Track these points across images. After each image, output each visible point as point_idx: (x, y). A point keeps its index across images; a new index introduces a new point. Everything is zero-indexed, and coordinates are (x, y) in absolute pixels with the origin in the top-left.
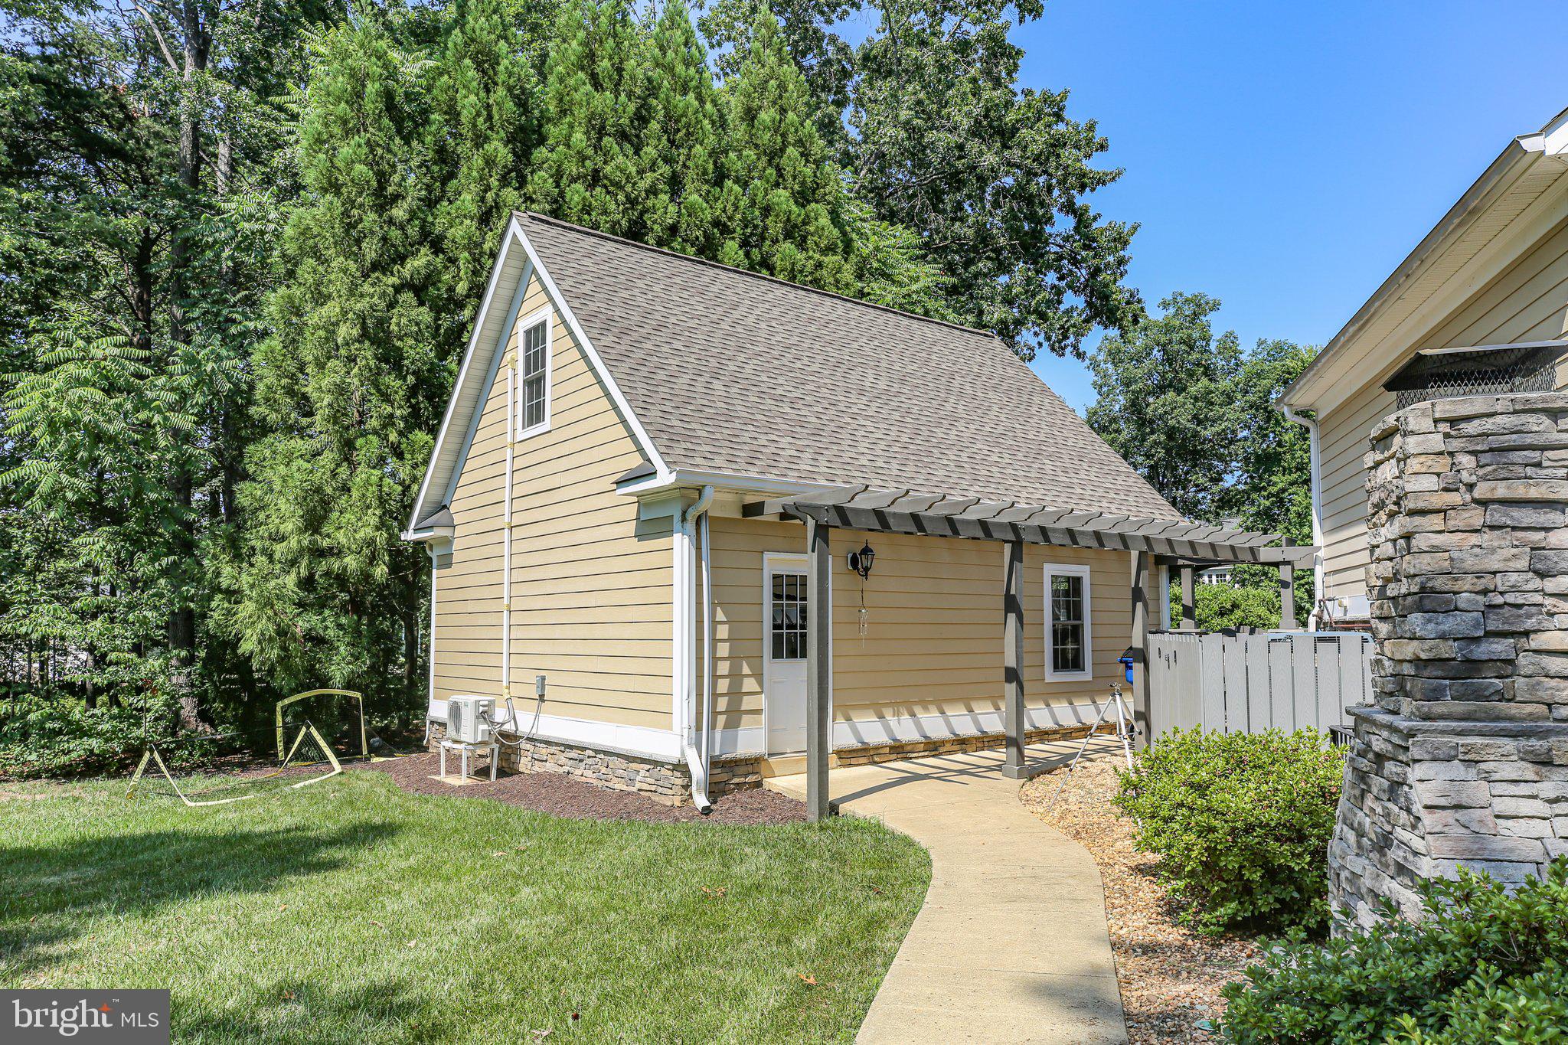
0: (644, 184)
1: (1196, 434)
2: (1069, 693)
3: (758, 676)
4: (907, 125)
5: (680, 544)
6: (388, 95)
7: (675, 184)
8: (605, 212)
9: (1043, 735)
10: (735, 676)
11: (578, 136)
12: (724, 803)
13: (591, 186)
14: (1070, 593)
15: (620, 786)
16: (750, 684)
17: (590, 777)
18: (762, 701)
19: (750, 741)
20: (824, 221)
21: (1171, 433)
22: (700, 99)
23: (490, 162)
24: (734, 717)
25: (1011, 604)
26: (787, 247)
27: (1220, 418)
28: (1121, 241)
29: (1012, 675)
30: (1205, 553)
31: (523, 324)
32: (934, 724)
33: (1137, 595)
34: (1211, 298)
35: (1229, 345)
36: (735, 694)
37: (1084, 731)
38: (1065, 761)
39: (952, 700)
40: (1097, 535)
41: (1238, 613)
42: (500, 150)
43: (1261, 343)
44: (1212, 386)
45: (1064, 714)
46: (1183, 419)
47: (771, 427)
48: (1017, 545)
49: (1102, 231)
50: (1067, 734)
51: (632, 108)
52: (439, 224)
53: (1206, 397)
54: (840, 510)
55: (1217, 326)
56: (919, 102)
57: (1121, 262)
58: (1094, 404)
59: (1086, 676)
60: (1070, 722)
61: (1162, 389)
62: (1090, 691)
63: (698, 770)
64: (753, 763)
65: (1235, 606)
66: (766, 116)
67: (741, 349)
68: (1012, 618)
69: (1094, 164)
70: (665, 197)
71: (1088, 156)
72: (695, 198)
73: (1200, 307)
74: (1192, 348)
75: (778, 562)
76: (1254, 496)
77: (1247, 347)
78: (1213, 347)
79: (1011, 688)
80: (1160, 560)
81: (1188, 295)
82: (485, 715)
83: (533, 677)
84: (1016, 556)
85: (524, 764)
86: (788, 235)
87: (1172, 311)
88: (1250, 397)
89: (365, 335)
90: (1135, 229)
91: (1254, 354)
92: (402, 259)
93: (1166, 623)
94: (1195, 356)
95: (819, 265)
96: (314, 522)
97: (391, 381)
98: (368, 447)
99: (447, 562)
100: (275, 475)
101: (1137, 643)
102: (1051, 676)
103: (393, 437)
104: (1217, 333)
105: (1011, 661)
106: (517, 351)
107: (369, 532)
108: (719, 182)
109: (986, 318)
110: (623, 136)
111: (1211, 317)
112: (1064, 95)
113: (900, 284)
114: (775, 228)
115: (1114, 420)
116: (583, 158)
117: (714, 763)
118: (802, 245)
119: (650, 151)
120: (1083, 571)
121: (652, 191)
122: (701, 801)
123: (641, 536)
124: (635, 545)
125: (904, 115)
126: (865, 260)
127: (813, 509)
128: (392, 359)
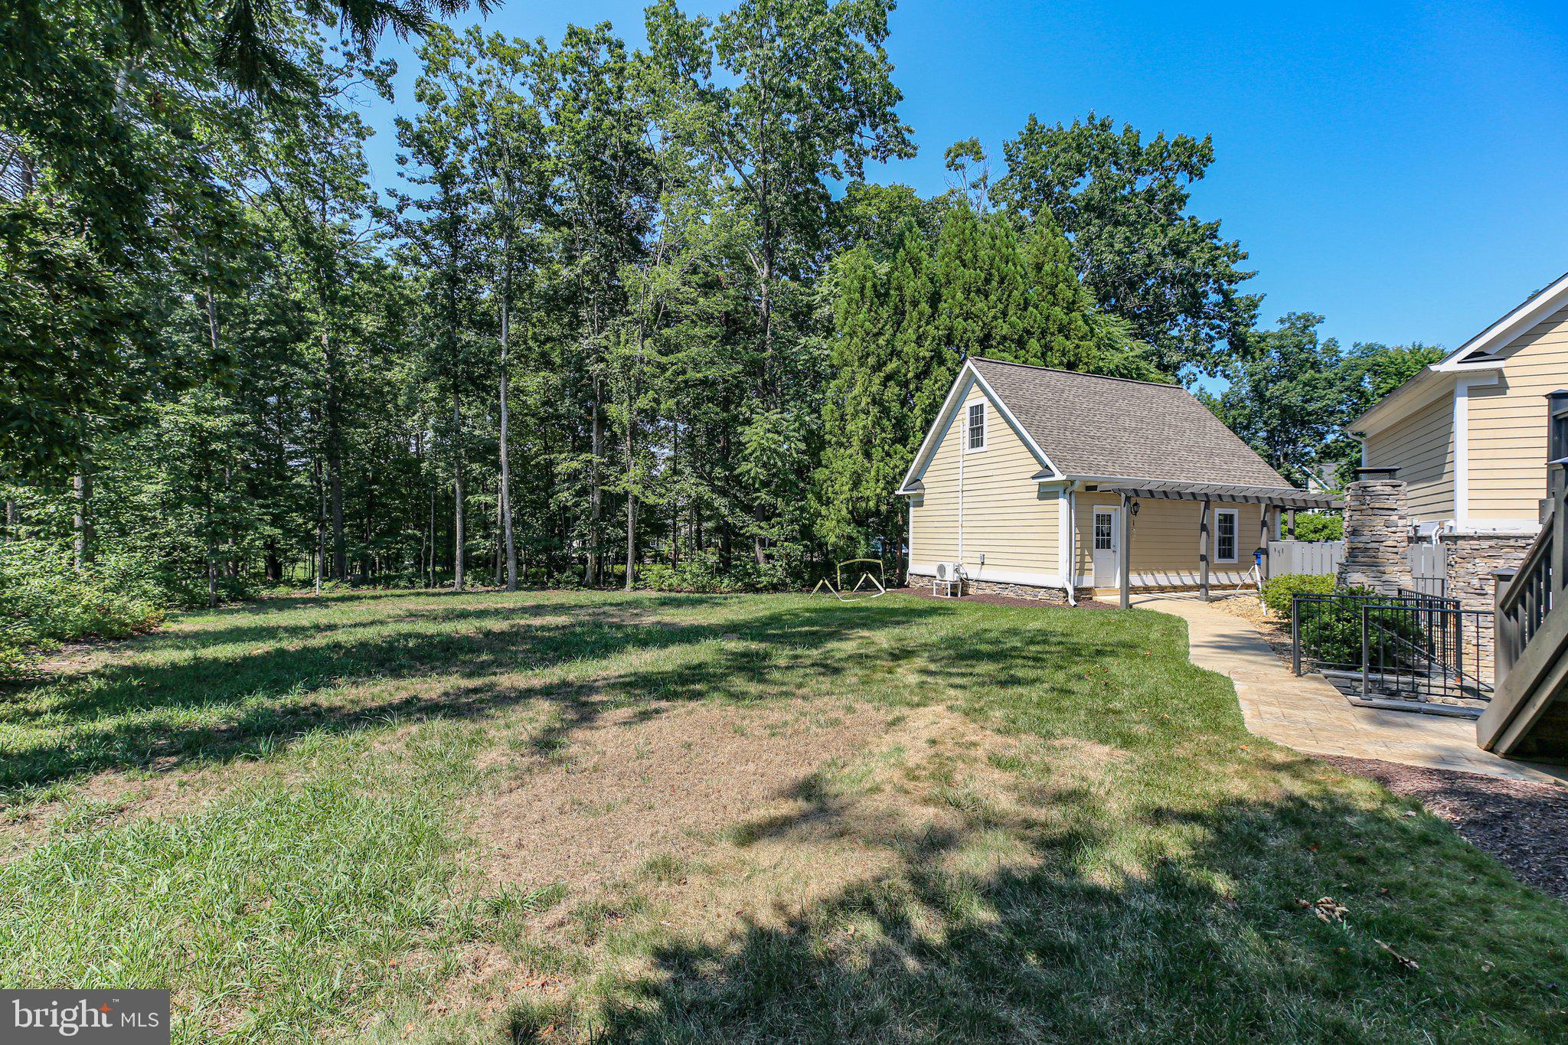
0: (991, 314)
1: (1303, 409)
2: (1226, 569)
3: (1091, 555)
4: (1120, 253)
5: (1063, 503)
6: (874, 286)
7: (1005, 314)
8: (973, 332)
9: (1214, 587)
10: (1082, 555)
11: (959, 296)
12: (1081, 604)
13: (965, 320)
14: (1228, 519)
15: (1029, 598)
16: (1088, 559)
17: (1012, 595)
18: (1093, 566)
19: (1088, 581)
20: (1080, 323)
21: (1284, 409)
22: (1015, 265)
23: (921, 314)
24: (1082, 571)
25: (1204, 528)
26: (1061, 338)
27: (1322, 398)
28: (1255, 305)
29: (1203, 558)
30: (1299, 504)
31: (969, 403)
32: (1162, 580)
33: (1264, 524)
34: (1317, 314)
35: (1332, 348)
36: (1082, 562)
37: (1234, 586)
38: (1226, 597)
39: (1171, 569)
40: (1245, 497)
41: (1327, 531)
42: (925, 307)
43: (1356, 345)
44: (1317, 376)
45: (1223, 578)
46: (1294, 399)
47: (1092, 452)
48: (1207, 503)
49: (1241, 299)
50: (1224, 587)
51: (983, 276)
52: (898, 345)
53: (1310, 384)
54: (1135, 491)
55: (1322, 334)
56: (1127, 238)
57: (1253, 317)
58: (1226, 390)
59: (1235, 561)
60: (1225, 581)
61: (1278, 378)
62: (1238, 568)
63: (1071, 592)
64: (1089, 590)
65: (1325, 527)
66: (1047, 268)
67: (1071, 414)
68: (1204, 534)
69: (1237, 268)
70: (1000, 321)
71: (1234, 262)
72: (1014, 318)
73: (1308, 321)
74: (1302, 350)
75: (1099, 509)
76: (1348, 451)
77: (1345, 348)
78: (1319, 348)
79: (1203, 564)
80: (1276, 507)
81: (1299, 314)
82: (956, 570)
83: (978, 555)
84: (1207, 507)
85: (971, 591)
86: (1060, 331)
87: (1287, 325)
88: (1347, 383)
89: (874, 402)
90: (1262, 298)
91: (1350, 353)
92: (885, 364)
93: (1278, 535)
94: (1303, 356)
95: (1078, 347)
96: (856, 484)
97: (885, 422)
98: (877, 453)
99: (920, 504)
100: (837, 465)
101: (1263, 546)
102: (1217, 560)
103: (886, 447)
104: (1322, 339)
105: (1203, 552)
106: (964, 416)
107: (878, 491)
108: (1025, 309)
109: (1166, 360)
110: (978, 291)
111: (1318, 327)
112: (1218, 223)
113: (1122, 352)
114: (1054, 328)
115: (1242, 400)
116: (961, 306)
117: (1076, 589)
118: (1067, 338)
119: (993, 298)
120: (1235, 512)
121: (995, 318)
122: (1072, 602)
123: (1040, 498)
124: (1038, 502)
125: (1117, 246)
126: (1102, 339)
127: (1125, 491)
128: (885, 411)
